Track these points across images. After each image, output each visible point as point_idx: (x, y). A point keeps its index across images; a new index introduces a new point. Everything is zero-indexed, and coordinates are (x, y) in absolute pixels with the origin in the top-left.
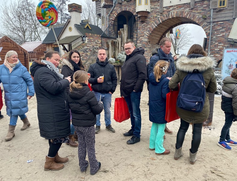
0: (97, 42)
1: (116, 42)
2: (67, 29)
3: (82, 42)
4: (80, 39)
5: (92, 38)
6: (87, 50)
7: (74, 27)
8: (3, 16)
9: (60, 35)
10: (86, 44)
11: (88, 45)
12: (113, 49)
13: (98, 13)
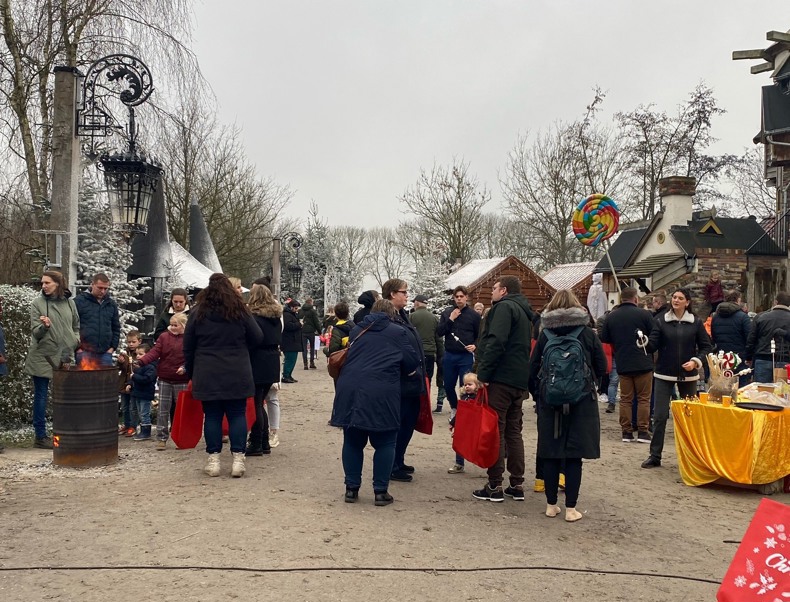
0: (732, 269)
1: (776, 271)
2: (655, 237)
3: (683, 272)
4: (681, 264)
5: (714, 260)
6: (697, 291)
7: (668, 232)
8: (510, 181)
9: (637, 252)
10: (694, 278)
11: (699, 279)
12: (760, 291)
13: (770, 176)
